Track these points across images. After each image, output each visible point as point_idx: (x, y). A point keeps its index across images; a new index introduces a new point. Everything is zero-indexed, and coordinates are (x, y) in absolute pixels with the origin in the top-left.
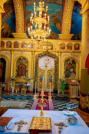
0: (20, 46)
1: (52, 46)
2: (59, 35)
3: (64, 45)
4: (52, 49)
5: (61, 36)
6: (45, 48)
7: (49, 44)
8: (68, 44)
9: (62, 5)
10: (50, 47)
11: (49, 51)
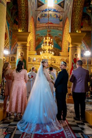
0: (32, 60)
1: (55, 61)
2: (60, 53)
3: (64, 60)
4: (55, 63)
5: (62, 54)
6: (50, 62)
7: (53, 59)
8: (67, 59)
9: (62, 30)
10: (53, 62)
11: (53, 64)
